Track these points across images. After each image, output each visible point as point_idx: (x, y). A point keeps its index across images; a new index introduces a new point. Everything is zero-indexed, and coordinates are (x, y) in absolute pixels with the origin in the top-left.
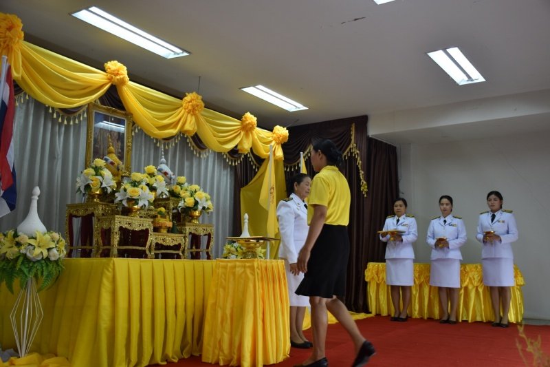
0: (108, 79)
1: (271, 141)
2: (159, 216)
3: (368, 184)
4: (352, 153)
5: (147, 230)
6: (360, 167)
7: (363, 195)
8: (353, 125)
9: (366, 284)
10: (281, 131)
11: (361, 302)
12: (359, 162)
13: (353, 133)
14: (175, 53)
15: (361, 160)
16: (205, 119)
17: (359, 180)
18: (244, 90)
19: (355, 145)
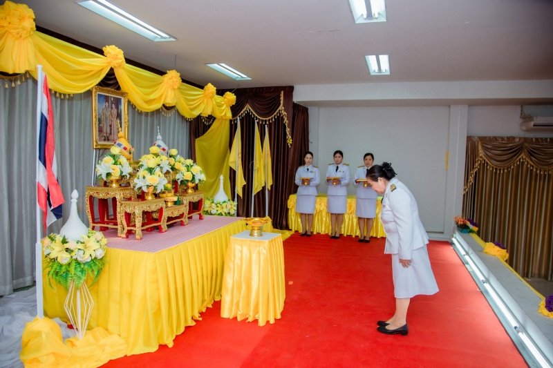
0: (108, 63)
1: (223, 105)
2: (167, 192)
3: (292, 138)
4: (280, 114)
5: (162, 208)
6: (286, 125)
7: (288, 146)
8: (282, 92)
9: (287, 209)
10: (231, 97)
11: (284, 223)
12: (286, 121)
13: (282, 98)
14: (162, 37)
15: (287, 120)
16: (181, 92)
17: (285, 134)
18: (208, 65)
19: (283, 108)
